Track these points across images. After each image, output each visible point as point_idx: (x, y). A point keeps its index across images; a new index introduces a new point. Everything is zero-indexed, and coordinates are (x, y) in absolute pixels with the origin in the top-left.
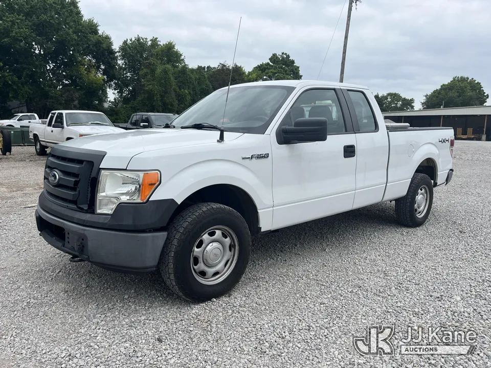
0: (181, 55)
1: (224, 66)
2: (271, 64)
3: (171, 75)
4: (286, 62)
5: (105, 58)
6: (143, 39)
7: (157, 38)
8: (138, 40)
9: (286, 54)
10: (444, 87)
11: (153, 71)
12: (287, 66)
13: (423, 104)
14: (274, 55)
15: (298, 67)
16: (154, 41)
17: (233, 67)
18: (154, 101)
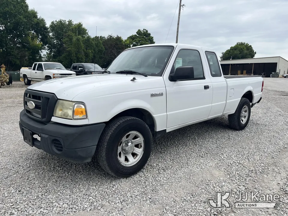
0: (86, 30)
1: (111, 36)
2: (137, 35)
3: (81, 42)
4: (146, 34)
5: (42, 32)
6: (63, 21)
7: (71, 20)
8: (61, 22)
9: (145, 30)
10: (232, 49)
11: (71, 39)
12: (147, 36)
13: (221, 57)
14: (139, 30)
15: (153, 37)
16: (70, 22)
17: (116, 37)
18: (72, 57)
